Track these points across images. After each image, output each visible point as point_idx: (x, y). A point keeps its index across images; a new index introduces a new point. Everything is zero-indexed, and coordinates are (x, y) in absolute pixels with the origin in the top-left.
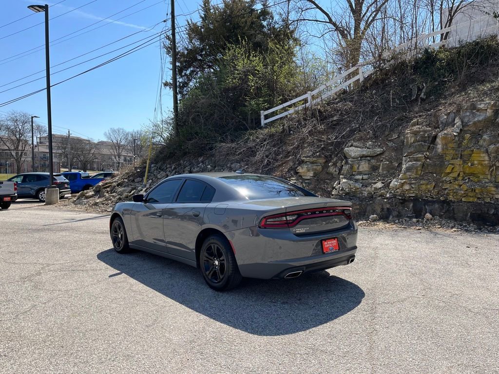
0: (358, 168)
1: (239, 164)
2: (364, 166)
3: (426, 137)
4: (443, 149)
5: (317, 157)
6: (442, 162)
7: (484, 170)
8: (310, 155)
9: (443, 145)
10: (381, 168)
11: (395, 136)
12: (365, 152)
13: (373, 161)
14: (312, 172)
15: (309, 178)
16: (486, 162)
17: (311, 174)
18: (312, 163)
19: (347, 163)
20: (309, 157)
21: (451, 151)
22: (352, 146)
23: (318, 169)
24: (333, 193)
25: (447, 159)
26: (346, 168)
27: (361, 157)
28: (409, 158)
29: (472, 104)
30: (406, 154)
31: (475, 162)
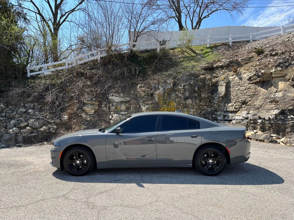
0: (120, 108)
1: (33, 104)
2: (123, 107)
3: (149, 94)
4: (158, 100)
5: (94, 101)
6: (158, 106)
7: (175, 109)
8: (89, 99)
9: (158, 98)
10: (132, 108)
11: (132, 92)
12: (122, 99)
13: (127, 104)
14: (94, 110)
15: (92, 114)
16: (175, 106)
17: (93, 111)
18: (92, 105)
19: (113, 105)
20: (89, 101)
21: (162, 101)
22: (112, 96)
23: (96, 108)
24: (111, 122)
25: (160, 104)
26: (113, 108)
27: (121, 102)
28: (144, 103)
29: (165, 81)
30: (142, 101)
31: (172, 106)
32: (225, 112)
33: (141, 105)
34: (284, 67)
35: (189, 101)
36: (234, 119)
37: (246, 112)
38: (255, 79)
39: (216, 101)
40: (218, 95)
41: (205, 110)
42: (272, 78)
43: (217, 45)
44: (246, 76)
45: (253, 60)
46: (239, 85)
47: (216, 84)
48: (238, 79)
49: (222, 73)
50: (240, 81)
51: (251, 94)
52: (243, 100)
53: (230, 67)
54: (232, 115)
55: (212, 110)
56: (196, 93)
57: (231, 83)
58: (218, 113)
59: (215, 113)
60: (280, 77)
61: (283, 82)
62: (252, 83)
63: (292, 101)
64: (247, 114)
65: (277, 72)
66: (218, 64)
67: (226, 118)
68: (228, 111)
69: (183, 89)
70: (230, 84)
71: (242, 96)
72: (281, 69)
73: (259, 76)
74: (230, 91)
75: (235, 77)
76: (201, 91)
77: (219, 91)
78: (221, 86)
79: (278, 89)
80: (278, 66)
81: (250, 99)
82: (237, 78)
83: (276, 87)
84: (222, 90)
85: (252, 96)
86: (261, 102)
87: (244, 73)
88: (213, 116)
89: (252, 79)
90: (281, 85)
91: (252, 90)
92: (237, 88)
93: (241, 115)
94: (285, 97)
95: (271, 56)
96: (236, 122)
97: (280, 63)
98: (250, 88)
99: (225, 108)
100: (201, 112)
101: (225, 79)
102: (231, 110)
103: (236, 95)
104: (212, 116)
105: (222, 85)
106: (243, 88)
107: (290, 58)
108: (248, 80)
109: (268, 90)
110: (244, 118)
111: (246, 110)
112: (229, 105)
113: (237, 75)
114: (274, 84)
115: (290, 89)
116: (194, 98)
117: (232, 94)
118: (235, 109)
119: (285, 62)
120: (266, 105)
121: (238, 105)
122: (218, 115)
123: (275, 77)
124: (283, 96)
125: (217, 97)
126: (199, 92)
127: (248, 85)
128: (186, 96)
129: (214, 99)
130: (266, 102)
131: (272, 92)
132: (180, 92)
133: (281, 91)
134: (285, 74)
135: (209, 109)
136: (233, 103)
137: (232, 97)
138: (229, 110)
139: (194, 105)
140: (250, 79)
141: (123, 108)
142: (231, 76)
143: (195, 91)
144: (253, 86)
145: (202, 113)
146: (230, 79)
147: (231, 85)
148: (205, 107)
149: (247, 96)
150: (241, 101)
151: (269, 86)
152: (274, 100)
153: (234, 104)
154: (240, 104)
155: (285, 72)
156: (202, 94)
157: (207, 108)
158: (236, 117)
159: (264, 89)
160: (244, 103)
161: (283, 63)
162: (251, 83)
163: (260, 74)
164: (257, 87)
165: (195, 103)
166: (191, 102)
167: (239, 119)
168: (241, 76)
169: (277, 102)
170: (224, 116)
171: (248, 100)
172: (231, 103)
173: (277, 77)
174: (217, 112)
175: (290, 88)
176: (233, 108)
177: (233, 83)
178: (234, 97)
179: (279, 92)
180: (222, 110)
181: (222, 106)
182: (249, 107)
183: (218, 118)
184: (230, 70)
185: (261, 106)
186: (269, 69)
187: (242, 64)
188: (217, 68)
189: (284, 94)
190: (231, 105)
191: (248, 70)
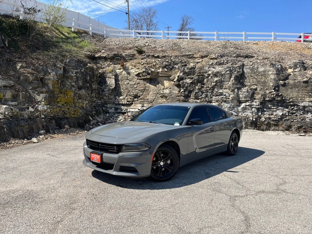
0: (4, 96)
3: (38, 78)
4: (53, 87)
6: (54, 95)
9: (52, 85)
10: (21, 96)
11: (12, 73)
13: (12, 91)
16: (72, 97)
25: (56, 93)
27: (4, 87)
28: (36, 91)
29: (54, 63)
30: (31, 88)
31: (69, 96)
32: (116, 104)
33: (31, 93)
34: (169, 69)
35: (83, 92)
36: (130, 112)
37: (141, 105)
38: (145, 76)
39: (107, 93)
40: (108, 88)
41: (94, 102)
42: (158, 77)
43: (80, 31)
44: (134, 71)
45: (136, 58)
46: (128, 79)
47: (103, 75)
48: (126, 73)
49: (106, 64)
50: (128, 76)
51: (142, 89)
52: (134, 93)
53: (115, 60)
54: (125, 107)
55: (102, 102)
56: (88, 83)
57: (119, 76)
58: (108, 106)
59: (105, 106)
60: (164, 76)
61: (167, 81)
62: (141, 79)
63: (177, 97)
64: (142, 107)
65: (163, 73)
66: (100, 54)
67: (119, 111)
68: (121, 104)
69: (75, 77)
70: (118, 78)
71: (133, 90)
72: (167, 70)
73: (148, 74)
74: (119, 84)
75: (123, 71)
76: (92, 82)
77: (108, 83)
78: (109, 77)
79: (164, 87)
80: (165, 67)
81: (141, 93)
82: (124, 72)
83: (163, 85)
84: (111, 82)
85: (143, 91)
86: (152, 97)
87: (132, 69)
88: (104, 108)
89: (141, 75)
90: (167, 83)
91: (142, 85)
92: (126, 82)
93: (136, 108)
94: (172, 94)
95: (153, 57)
96: (132, 114)
97: (166, 65)
98: (139, 84)
99: (117, 101)
100: (91, 105)
101: (113, 71)
102: (124, 103)
103: (126, 89)
104: (102, 109)
105: (111, 78)
106: (133, 83)
107: (172, 62)
108: (136, 75)
109: (156, 87)
110: (139, 111)
111: (140, 103)
112: (120, 98)
113: (124, 69)
114: (160, 82)
115: (174, 88)
116: (87, 88)
117: (121, 87)
118: (128, 103)
119: (170, 65)
120: (158, 99)
121: (131, 99)
122: (109, 108)
123: (161, 76)
124: (170, 93)
125: (107, 89)
126: (90, 82)
127: (137, 81)
128: (79, 86)
129: (103, 91)
130: (157, 97)
131: (161, 89)
132: (73, 80)
133: (167, 88)
134: (169, 75)
135: (99, 101)
136: (124, 96)
137: (122, 90)
138: (121, 102)
139: (87, 96)
140: (138, 75)
141: (8, 95)
142: (118, 69)
143: (87, 81)
144: (142, 82)
145: (93, 105)
146: (118, 73)
147: (120, 78)
148: (95, 99)
149: (138, 91)
150: (133, 94)
151: (156, 83)
152: (164, 95)
153: (125, 98)
154: (133, 98)
155: (170, 73)
156: (93, 85)
157: (96, 100)
158: (131, 109)
159: (153, 85)
160: (136, 96)
161: (168, 66)
162: (139, 79)
163: (150, 72)
164: (146, 83)
165: (88, 94)
166: (85, 92)
167: (135, 112)
168: (129, 71)
169: (166, 97)
170: (116, 109)
171: (140, 94)
172: (122, 96)
173: (162, 77)
174: (107, 104)
175: (174, 86)
176: (126, 101)
177: (121, 76)
178: (124, 90)
179: (165, 89)
180: (112, 102)
181: (113, 99)
182: (142, 100)
183: (110, 111)
184: (114, 63)
185: (154, 100)
186: (156, 68)
187: (126, 59)
188: (100, 58)
189: (170, 91)
190: (123, 98)
191: (135, 66)
